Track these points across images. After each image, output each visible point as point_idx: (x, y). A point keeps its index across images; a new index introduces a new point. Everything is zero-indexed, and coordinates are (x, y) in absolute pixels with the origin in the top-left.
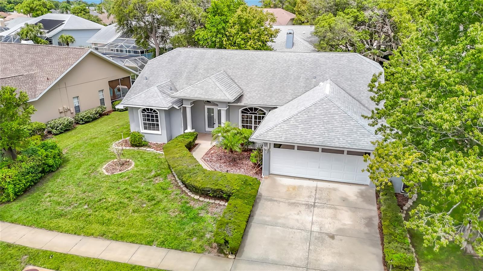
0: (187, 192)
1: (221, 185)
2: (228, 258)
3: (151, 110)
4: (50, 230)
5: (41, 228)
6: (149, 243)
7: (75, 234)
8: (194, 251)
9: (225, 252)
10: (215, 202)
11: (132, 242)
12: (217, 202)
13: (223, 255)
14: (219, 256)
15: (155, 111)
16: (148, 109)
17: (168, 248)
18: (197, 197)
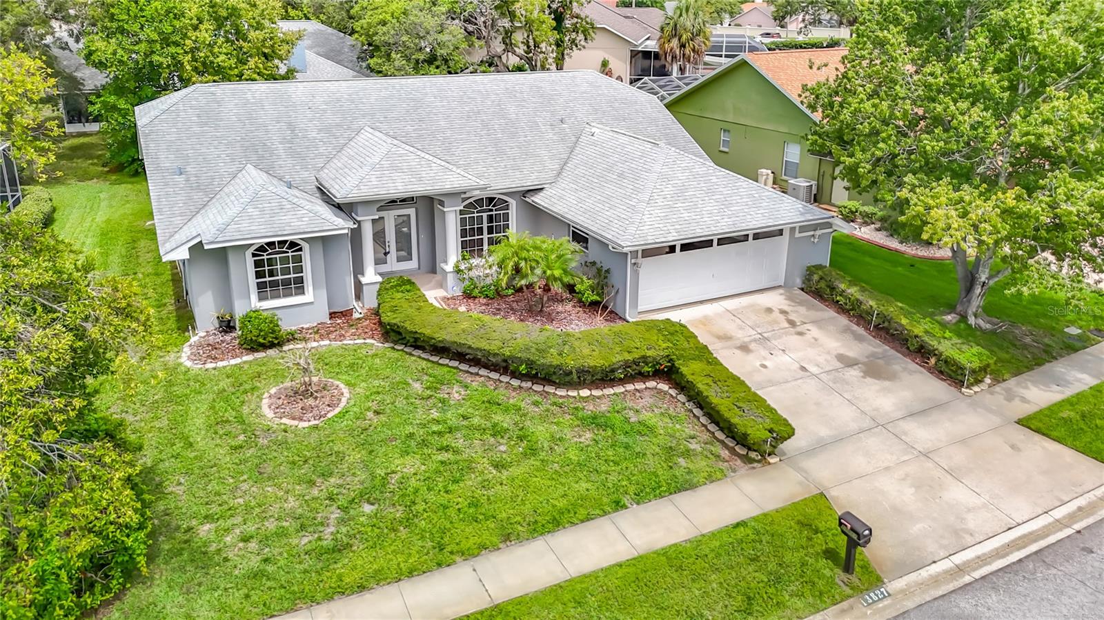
0: (552, 391)
1: (637, 348)
2: (769, 464)
3: (282, 243)
4: (362, 588)
5: (329, 598)
6: (618, 505)
7: (439, 565)
8: (710, 479)
9: (756, 458)
10: (627, 389)
11: (588, 518)
12: (630, 387)
13: (755, 465)
14: (754, 468)
15: (293, 245)
16: (271, 244)
17: (663, 497)
18: (585, 393)
